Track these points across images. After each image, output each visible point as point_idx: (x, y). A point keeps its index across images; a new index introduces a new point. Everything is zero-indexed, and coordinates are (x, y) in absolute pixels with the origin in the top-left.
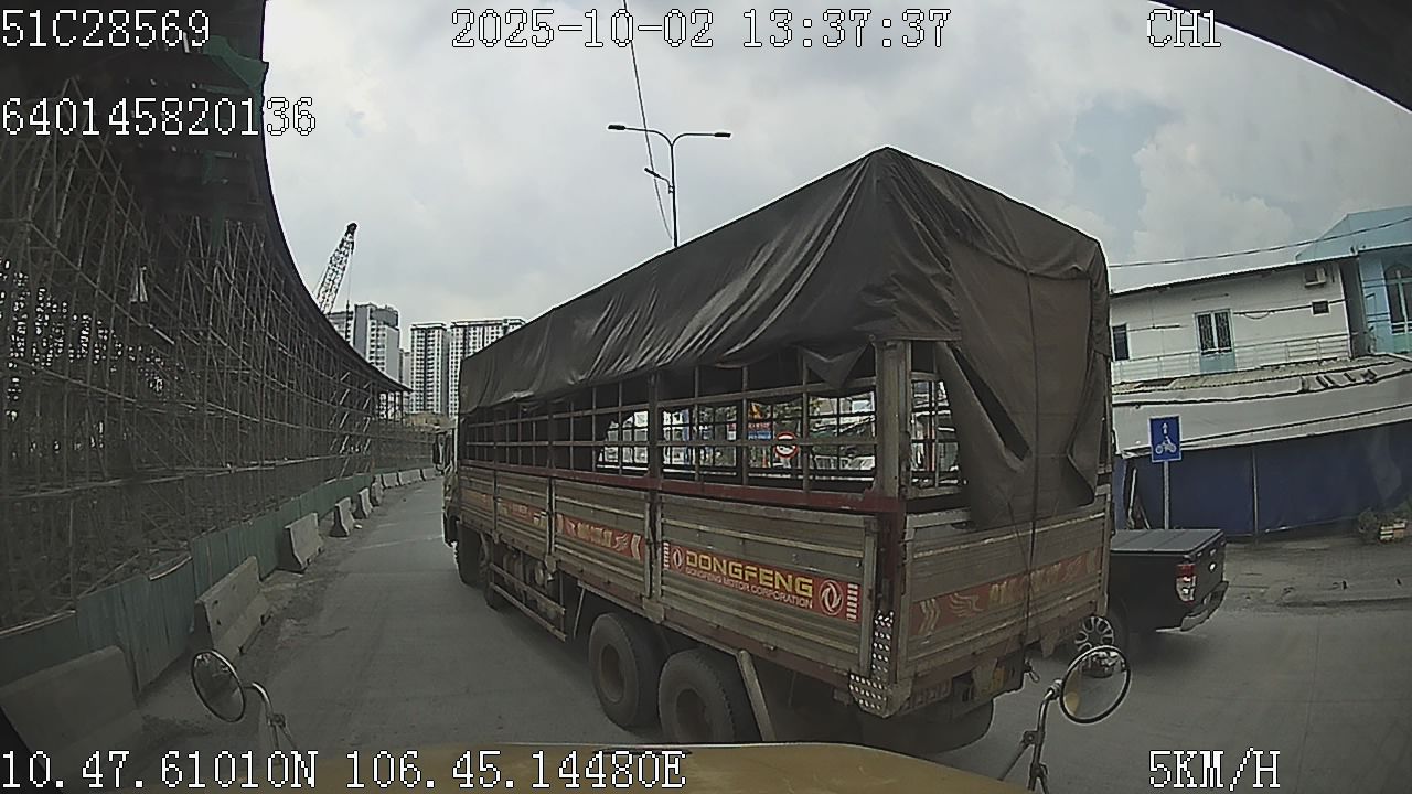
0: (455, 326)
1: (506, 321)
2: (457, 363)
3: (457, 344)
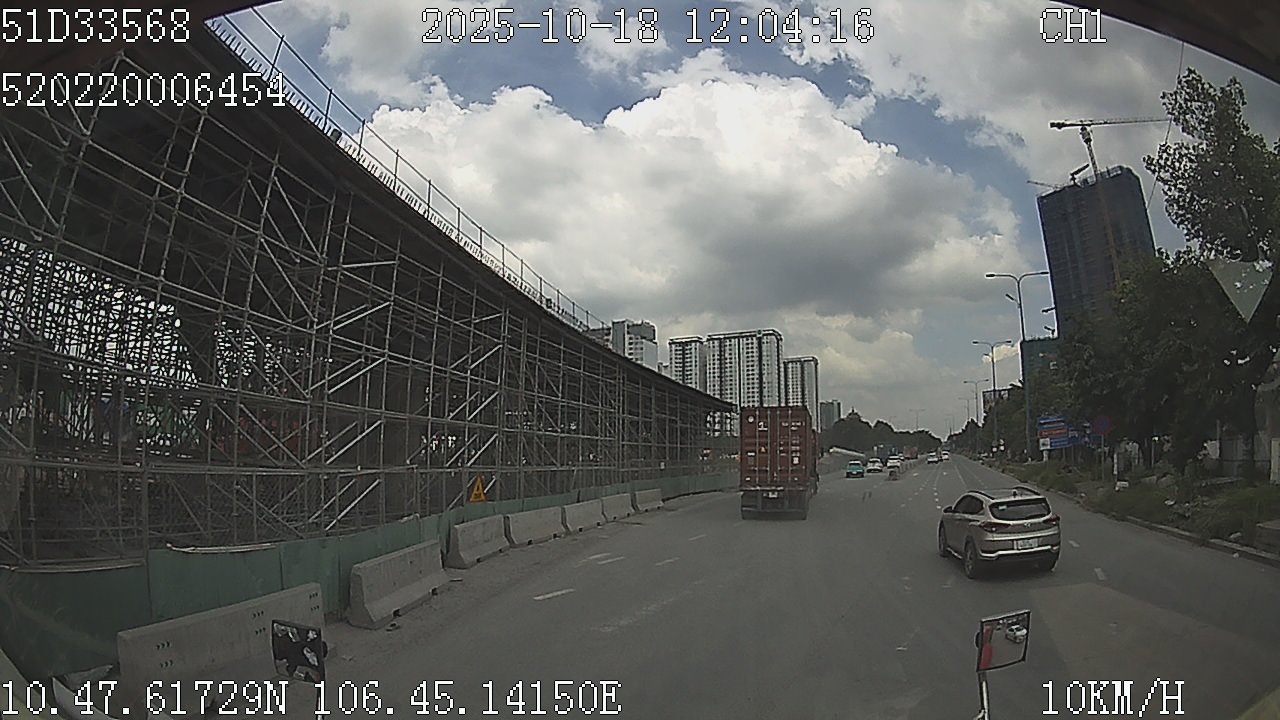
0: (711, 339)
1: (759, 332)
2: (714, 373)
3: (714, 356)
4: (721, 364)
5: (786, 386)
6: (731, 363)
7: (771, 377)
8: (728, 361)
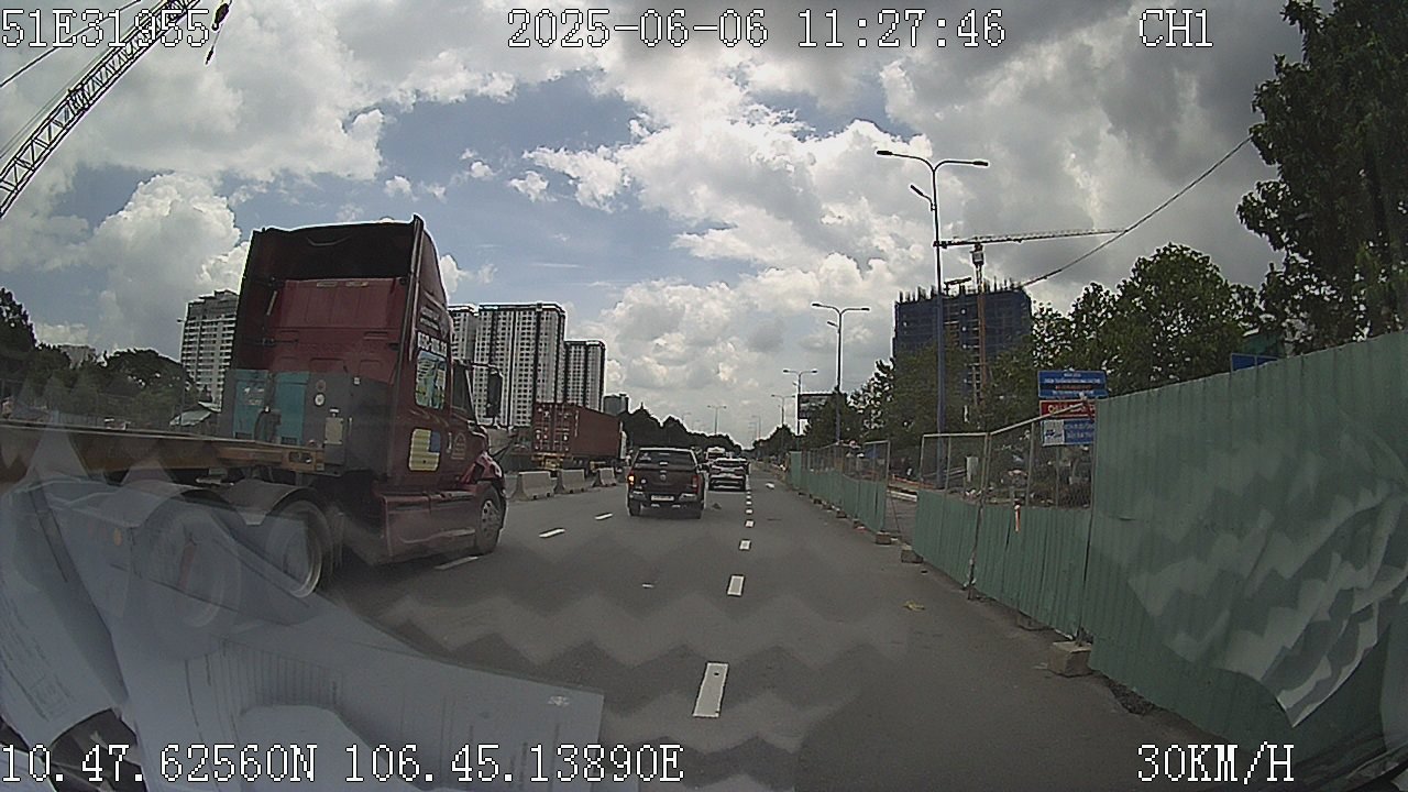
0: (483, 310)
1: (540, 305)
2: (483, 349)
3: (484, 329)
4: (492, 339)
5: (566, 372)
6: (503, 339)
7: (548, 359)
8: (500, 337)
